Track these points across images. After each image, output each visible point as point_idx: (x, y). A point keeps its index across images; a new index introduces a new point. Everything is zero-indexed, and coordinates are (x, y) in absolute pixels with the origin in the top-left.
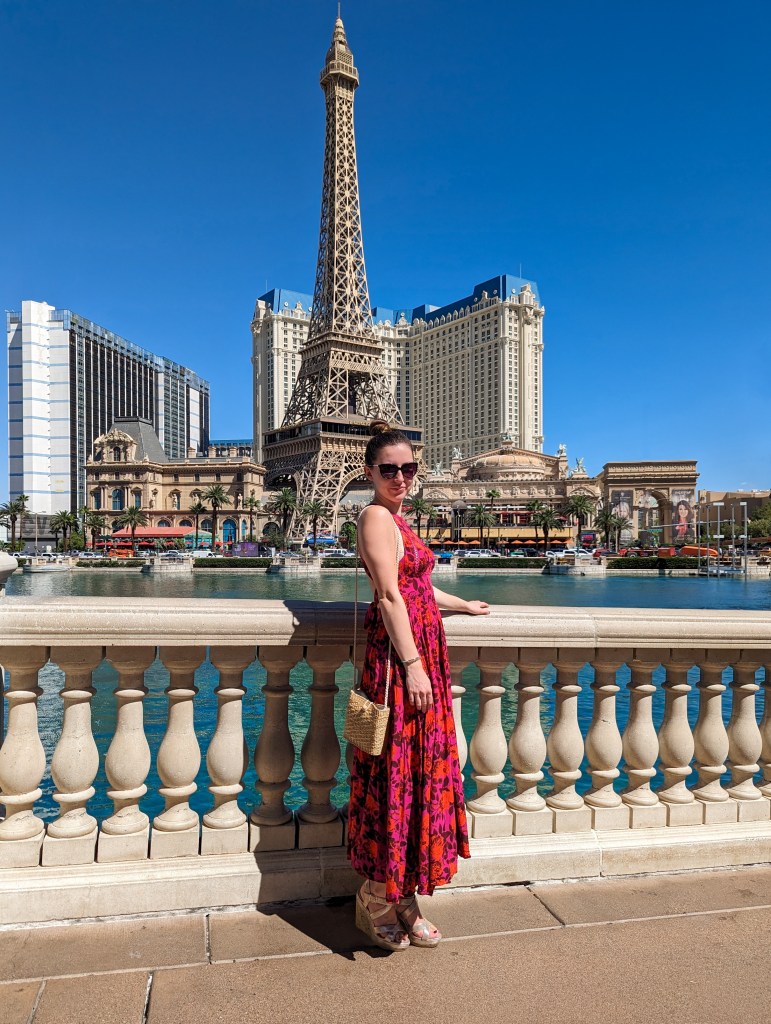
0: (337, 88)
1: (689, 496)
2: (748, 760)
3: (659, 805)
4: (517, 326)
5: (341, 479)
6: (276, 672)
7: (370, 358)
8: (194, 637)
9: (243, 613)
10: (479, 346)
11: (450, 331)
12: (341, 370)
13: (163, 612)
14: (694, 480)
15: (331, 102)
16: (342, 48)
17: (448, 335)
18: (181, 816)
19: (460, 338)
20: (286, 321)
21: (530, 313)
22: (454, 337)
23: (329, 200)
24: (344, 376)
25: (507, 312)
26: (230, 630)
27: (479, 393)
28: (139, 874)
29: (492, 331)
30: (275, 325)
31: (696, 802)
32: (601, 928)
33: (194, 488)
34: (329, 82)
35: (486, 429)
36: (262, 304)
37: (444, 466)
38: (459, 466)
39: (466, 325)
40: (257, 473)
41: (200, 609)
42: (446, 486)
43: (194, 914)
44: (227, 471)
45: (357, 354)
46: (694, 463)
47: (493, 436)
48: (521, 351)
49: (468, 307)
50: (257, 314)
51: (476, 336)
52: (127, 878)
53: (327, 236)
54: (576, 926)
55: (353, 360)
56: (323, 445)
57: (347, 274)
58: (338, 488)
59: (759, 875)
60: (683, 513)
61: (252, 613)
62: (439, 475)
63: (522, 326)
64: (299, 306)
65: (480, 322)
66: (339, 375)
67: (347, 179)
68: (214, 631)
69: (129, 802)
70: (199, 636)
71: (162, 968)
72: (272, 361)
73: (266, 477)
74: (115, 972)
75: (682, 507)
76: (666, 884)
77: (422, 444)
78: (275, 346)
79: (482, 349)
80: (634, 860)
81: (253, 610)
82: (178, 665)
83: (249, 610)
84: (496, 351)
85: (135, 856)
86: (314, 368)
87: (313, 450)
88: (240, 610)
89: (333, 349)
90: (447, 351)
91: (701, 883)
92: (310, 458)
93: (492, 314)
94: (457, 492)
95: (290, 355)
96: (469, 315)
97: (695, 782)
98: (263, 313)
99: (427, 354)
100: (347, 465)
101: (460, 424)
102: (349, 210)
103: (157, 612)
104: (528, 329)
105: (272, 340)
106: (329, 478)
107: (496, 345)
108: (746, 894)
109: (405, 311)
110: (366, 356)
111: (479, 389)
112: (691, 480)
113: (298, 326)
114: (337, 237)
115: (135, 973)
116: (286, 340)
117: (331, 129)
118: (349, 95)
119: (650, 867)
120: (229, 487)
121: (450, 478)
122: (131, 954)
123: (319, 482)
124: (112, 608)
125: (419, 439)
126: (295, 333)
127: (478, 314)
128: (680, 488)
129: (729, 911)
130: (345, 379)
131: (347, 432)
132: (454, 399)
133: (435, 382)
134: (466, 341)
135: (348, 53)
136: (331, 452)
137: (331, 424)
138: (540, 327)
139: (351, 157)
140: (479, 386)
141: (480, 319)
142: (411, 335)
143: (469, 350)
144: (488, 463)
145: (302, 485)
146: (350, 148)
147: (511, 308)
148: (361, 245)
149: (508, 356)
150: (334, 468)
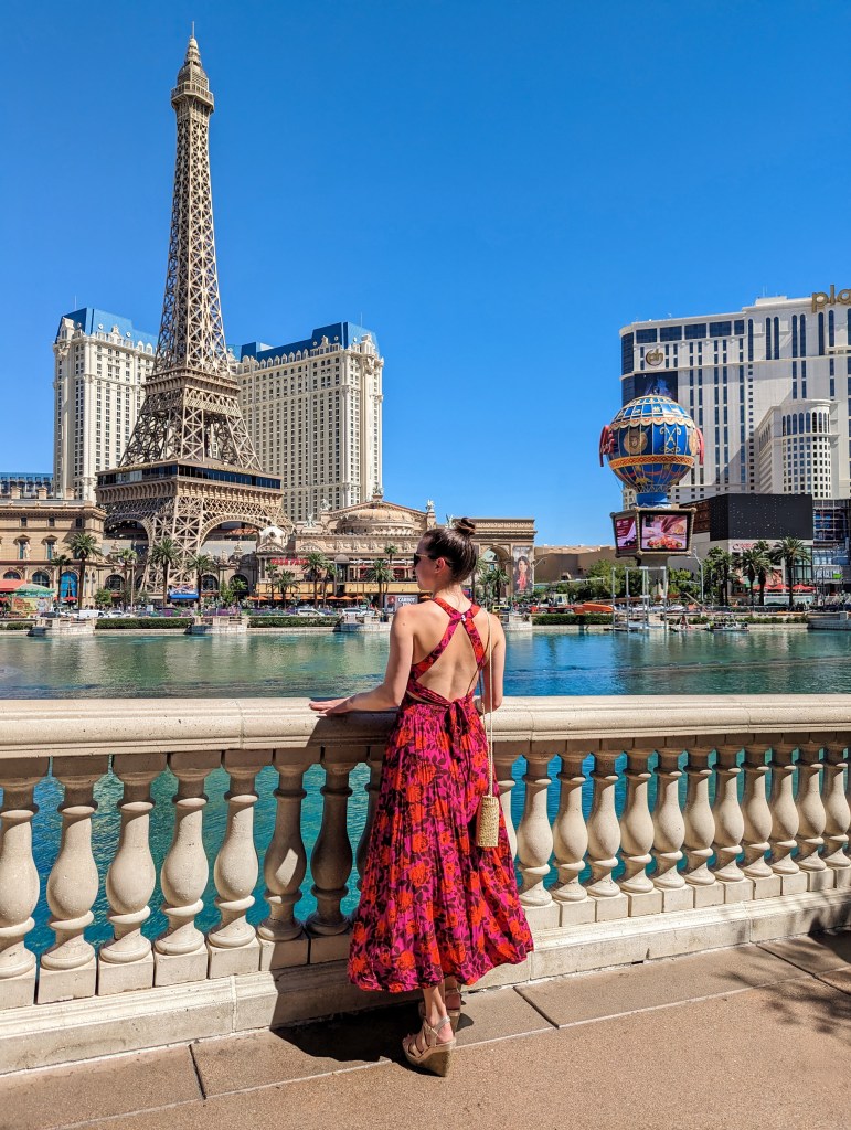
0: (191, 109)
1: (528, 552)
4: (358, 375)
5: (201, 528)
7: (226, 399)
10: (318, 392)
11: (285, 373)
12: (196, 409)
14: (532, 537)
15: (184, 123)
16: (197, 69)
17: (282, 378)
19: (289, 382)
20: (100, 345)
21: (371, 363)
23: (180, 227)
24: (199, 416)
25: (349, 360)
27: (319, 440)
29: (333, 378)
30: (87, 348)
33: (20, 534)
34: (181, 103)
35: (326, 478)
36: (69, 323)
37: (315, 517)
38: (328, 518)
39: (303, 369)
40: (99, 519)
42: (320, 539)
44: (64, 516)
46: (532, 521)
47: (334, 485)
48: (362, 400)
49: (306, 352)
50: (61, 332)
51: (315, 381)
53: (178, 264)
55: (208, 399)
56: (180, 490)
57: (202, 307)
58: (198, 537)
60: (523, 567)
62: (311, 527)
63: (363, 375)
64: (116, 330)
65: (320, 367)
66: (194, 414)
67: (201, 207)
72: (82, 388)
73: (107, 522)
75: (522, 562)
77: (282, 492)
78: (87, 372)
79: (322, 396)
84: (337, 399)
86: (161, 405)
87: (166, 495)
89: (187, 386)
90: (282, 393)
92: (162, 504)
93: (333, 360)
94: (331, 545)
95: (104, 384)
96: (307, 359)
98: (71, 333)
100: (205, 512)
101: (296, 470)
102: (204, 241)
104: (370, 379)
105: (82, 364)
106: (188, 526)
107: (337, 392)
110: (222, 396)
111: (319, 435)
112: (530, 537)
113: (114, 352)
114: (190, 267)
116: (99, 366)
117: (183, 153)
118: (205, 120)
120: (64, 534)
121: (319, 530)
123: (177, 530)
125: (279, 487)
126: (110, 359)
127: (318, 358)
128: (520, 544)
130: (200, 418)
131: (205, 477)
132: (289, 445)
133: (268, 425)
134: (303, 385)
135: (203, 76)
136: (188, 498)
137: (188, 467)
138: (380, 378)
139: (206, 185)
140: (319, 432)
141: (319, 363)
142: (239, 373)
143: (307, 395)
144: (361, 517)
145: (154, 534)
146: (205, 175)
147: (353, 356)
148: (216, 278)
149: (349, 403)
150: (193, 516)
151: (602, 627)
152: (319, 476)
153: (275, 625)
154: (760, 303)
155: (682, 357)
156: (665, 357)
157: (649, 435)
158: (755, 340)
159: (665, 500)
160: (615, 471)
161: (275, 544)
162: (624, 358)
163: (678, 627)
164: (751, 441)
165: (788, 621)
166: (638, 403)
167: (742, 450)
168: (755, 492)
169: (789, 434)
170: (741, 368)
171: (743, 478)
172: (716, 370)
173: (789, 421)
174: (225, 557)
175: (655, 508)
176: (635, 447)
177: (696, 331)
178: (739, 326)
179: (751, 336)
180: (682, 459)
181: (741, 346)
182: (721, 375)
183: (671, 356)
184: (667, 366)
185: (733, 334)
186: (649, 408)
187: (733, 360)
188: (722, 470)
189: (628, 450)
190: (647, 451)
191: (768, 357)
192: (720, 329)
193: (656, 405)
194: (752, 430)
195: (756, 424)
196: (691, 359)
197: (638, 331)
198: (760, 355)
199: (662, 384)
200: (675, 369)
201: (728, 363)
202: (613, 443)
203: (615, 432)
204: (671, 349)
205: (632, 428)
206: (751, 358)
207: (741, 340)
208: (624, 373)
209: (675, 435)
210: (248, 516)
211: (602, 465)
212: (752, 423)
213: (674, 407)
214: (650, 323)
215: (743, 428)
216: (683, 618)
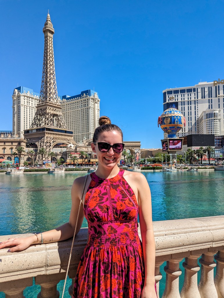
0: (48, 33)
4: (93, 103)
5: (52, 145)
7: (58, 110)
10: (83, 108)
11: (74, 103)
14: (140, 146)
15: (46, 37)
16: (50, 22)
17: (73, 104)
20: (24, 96)
21: (97, 100)
22: (75, 105)
23: (46, 64)
25: (91, 100)
27: (83, 121)
29: (87, 104)
30: (21, 97)
33: (3, 147)
34: (46, 31)
35: (85, 131)
36: (16, 90)
37: (82, 141)
38: (86, 142)
39: (79, 102)
40: (24, 142)
42: (83, 147)
44: (15, 142)
45: (54, 109)
46: (140, 142)
47: (87, 133)
48: (94, 110)
49: (79, 98)
50: (14, 93)
51: (82, 105)
53: (45, 74)
56: (46, 134)
57: (51, 86)
58: (51, 147)
60: (138, 154)
62: (81, 144)
64: (29, 92)
65: (83, 102)
66: (50, 114)
67: (51, 59)
72: (20, 108)
73: (27, 143)
75: (137, 153)
77: (73, 135)
78: (21, 103)
79: (84, 109)
84: (88, 110)
86: (41, 111)
87: (42, 136)
89: (48, 107)
90: (73, 109)
92: (41, 138)
93: (87, 100)
94: (87, 149)
95: (26, 107)
96: (80, 99)
98: (17, 93)
99: (67, 109)
100: (53, 140)
102: (52, 68)
104: (96, 105)
105: (20, 101)
106: (48, 144)
107: (88, 108)
109: (60, 96)
111: (83, 120)
112: (139, 146)
113: (28, 98)
114: (48, 75)
116: (24, 102)
117: (46, 45)
118: (52, 36)
120: (15, 147)
121: (83, 145)
123: (45, 145)
126: (27, 100)
127: (82, 99)
128: (137, 148)
131: (53, 131)
132: (75, 122)
133: (69, 117)
134: (79, 106)
135: (51, 24)
136: (48, 137)
137: (48, 129)
138: (99, 104)
139: (52, 53)
140: (83, 119)
142: (62, 103)
143: (80, 109)
145: (39, 146)
146: (52, 50)
148: (55, 78)
149: (91, 111)
150: (50, 141)
151: (159, 170)
152: (83, 130)
153: (72, 171)
154: (200, 84)
155: (179, 98)
157: (171, 119)
158: (198, 93)
159: (175, 136)
160: (162, 128)
161: (72, 149)
162: (164, 99)
164: (198, 120)
165: (209, 168)
166: (168, 110)
167: (195, 123)
168: (199, 134)
169: (208, 118)
170: (195, 101)
171: (196, 130)
172: (188, 101)
173: (208, 115)
174: (58, 152)
175: (173, 138)
176: (167, 122)
177: (183, 91)
178: (194, 90)
180: (180, 125)
181: (195, 95)
182: (189, 103)
183: (176, 98)
184: (175, 100)
185: (193, 92)
186: (171, 112)
187: (193, 99)
188: (190, 128)
189: (165, 123)
190: (171, 123)
191: (202, 98)
192: (189, 91)
193: (173, 111)
194: (198, 117)
195: (199, 116)
196: (182, 99)
197: (167, 91)
198: (200, 98)
199: (174, 105)
200: (177, 101)
201: (191, 99)
202: (161, 121)
203: (162, 118)
204: (176, 96)
205: (166, 117)
206: (197, 98)
207: (195, 93)
208: (164, 102)
209: (178, 119)
210: (64, 141)
211: (159, 127)
212: (198, 116)
213: (177, 111)
214: (171, 89)
215: (195, 117)
216: (181, 168)
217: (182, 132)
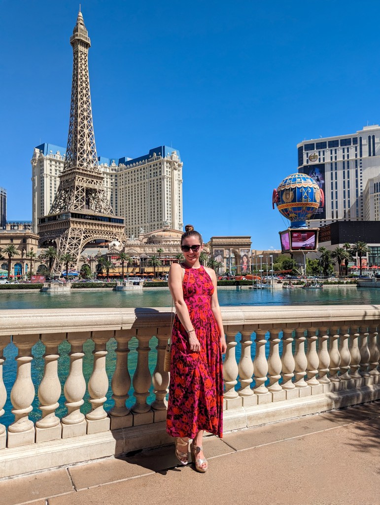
0: (79, 46)
1: (248, 252)
2: (302, 370)
3: (269, 393)
4: (170, 170)
5: (81, 242)
6: (101, 343)
7: (97, 182)
8: (61, 328)
9: (85, 315)
10: (152, 179)
11: (138, 170)
12: (82, 187)
13: (45, 316)
14: (250, 245)
15: (76, 53)
16: (82, 27)
17: (136, 173)
18: (51, 420)
19: (143, 174)
20: (51, 160)
21: (176, 165)
22: (139, 174)
23: (75, 101)
24: (83, 190)
25: (165, 163)
26: (80, 324)
27: (152, 201)
28: (31, 451)
29: (158, 172)
30: (45, 162)
31: (283, 390)
32: (252, 450)
34: (75, 43)
35: (156, 219)
36: (37, 151)
37: (135, 237)
38: (143, 237)
39: (145, 168)
40: (35, 239)
41: (63, 314)
42: (136, 246)
43: (60, 469)
44: (17, 238)
45: (90, 179)
46: (250, 238)
47: (159, 223)
48: (172, 182)
49: (146, 160)
50: (35, 155)
51: (151, 174)
52: (25, 454)
53: (74, 119)
54: (241, 450)
55: (88, 182)
56: (71, 224)
57: (85, 139)
58: (80, 247)
59: (309, 420)
60: (245, 259)
61: (89, 315)
62: (133, 241)
63: (172, 171)
64: (59, 153)
65: (152, 167)
66: (80, 189)
67: (84, 92)
68: (72, 324)
69: (24, 415)
70: (64, 328)
71: (52, 497)
72: (43, 180)
73: (40, 241)
74: (27, 503)
75: (244, 257)
76: (274, 427)
77: (124, 225)
78: (45, 173)
79: (154, 180)
80: (260, 418)
81: (90, 313)
82: (52, 342)
83: (88, 314)
84: (160, 182)
85: (29, 443)
86: (66, 185)
87: (66, 227)
88: (84, 314)
89: (77, 176)
90: (136, 180)
91: (288, 426)
92: (64, 231)
93: (158, 164)
94: (142, 250)
95: (53, 178)
96: (147, 163)
97: (282, 382)
98: (38, 155)
99: (126, 181)
100: (85, 235)
101: (143, 216)
102: (86, 107)
103: (42, 316)
104: (176, 172)
105: (43, 169)
106: (75, 241)
107: (160, 179)
108: (306, 428)
109: (115, 159)
110: (95, 181)
113: (58, 163)
114: (79, 120)
115: (38, 501)
116: (51, 170)
117: (76, 66)
118: (86, 51)
119: (266, 421)
120: (18, 246)
121: (139, 242)
122: (33, 493)
123: (69, 244)
124: (18, 315)
125: (123, 223)
126: (56, 167)
127: (151, 163)
128: (244, 249)
129: (301, 436)
130: (84, 191)
132: (140, 204)
133: (130, 195)
134: (145, 176)
135: (85, 30)
136: (76, 229)
137: (76, 214)
138: (181, 172)
139: (87, 81)
140: (152, 198)
141: (152, 166)
142: (118, 172)
143: (147, 180)
144: (157, 236)
145: (60, 245)
146: (86, 76)
147: (167, 162)
148: (92, 125)
149: (166, 184)
150: (78, 237)
151: (248, 286)
152: (153, 218)
153: (84, 287)
154: (365, 129)
155: (327, 157)
156: (318, 157)
157: (295, 192)
158: (363, 147)
159: (304, 225)
160: (280, 211)
161: (116, 249)
162: (299, 158)
163: (287, 286)
164: (362, 196)
165: (347, 283)
166: (290, 177)
167: (357, 201)
168: (364, 220)
169: (377, 192)
170: (356, 161)
171: (357, 215)
172: (344, 162)
173: (377, 186)
174: (94, 255)
175: (299, 229)
176: (288, 199)
177: (333, 144)
178: (355, 141)
179: (361, 145)
180: (312, 204)
181: (356, 150)
182: (346, 165)
183: (322, 157)
184: (320, 161)
185: (352, 145)
186: (295, 180)
187: (352, 157)
188: (347, 211)
189: (285, 201)
190: (294, 200)
191: (370, 155)
192: (346, 142)
193: (298, 178)
194: (362, 191)
195: (364, 188)
196: (331, 157)
197: (305, 145)
198: (365, 155)
199: (317, 170)
200: (324, 163)
201: (350, 158)
202: (278, 197)
203: (279, 192)
204: (322, 153)
205: (286, 190)
206: (361, 156)
207: (356, 147)
208: (299, 165)
209: (308, 193)
210: (107, 236)
211: (274, 208)
212: (361, 188)
213: (307, 178)
214: (312, 141)
215: (357, 191)
216: (290, 282)
217: (333, 218)
